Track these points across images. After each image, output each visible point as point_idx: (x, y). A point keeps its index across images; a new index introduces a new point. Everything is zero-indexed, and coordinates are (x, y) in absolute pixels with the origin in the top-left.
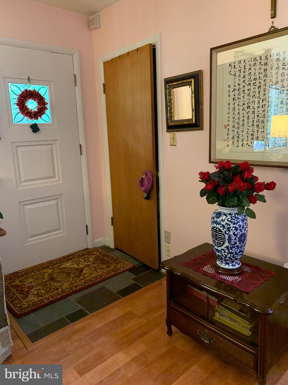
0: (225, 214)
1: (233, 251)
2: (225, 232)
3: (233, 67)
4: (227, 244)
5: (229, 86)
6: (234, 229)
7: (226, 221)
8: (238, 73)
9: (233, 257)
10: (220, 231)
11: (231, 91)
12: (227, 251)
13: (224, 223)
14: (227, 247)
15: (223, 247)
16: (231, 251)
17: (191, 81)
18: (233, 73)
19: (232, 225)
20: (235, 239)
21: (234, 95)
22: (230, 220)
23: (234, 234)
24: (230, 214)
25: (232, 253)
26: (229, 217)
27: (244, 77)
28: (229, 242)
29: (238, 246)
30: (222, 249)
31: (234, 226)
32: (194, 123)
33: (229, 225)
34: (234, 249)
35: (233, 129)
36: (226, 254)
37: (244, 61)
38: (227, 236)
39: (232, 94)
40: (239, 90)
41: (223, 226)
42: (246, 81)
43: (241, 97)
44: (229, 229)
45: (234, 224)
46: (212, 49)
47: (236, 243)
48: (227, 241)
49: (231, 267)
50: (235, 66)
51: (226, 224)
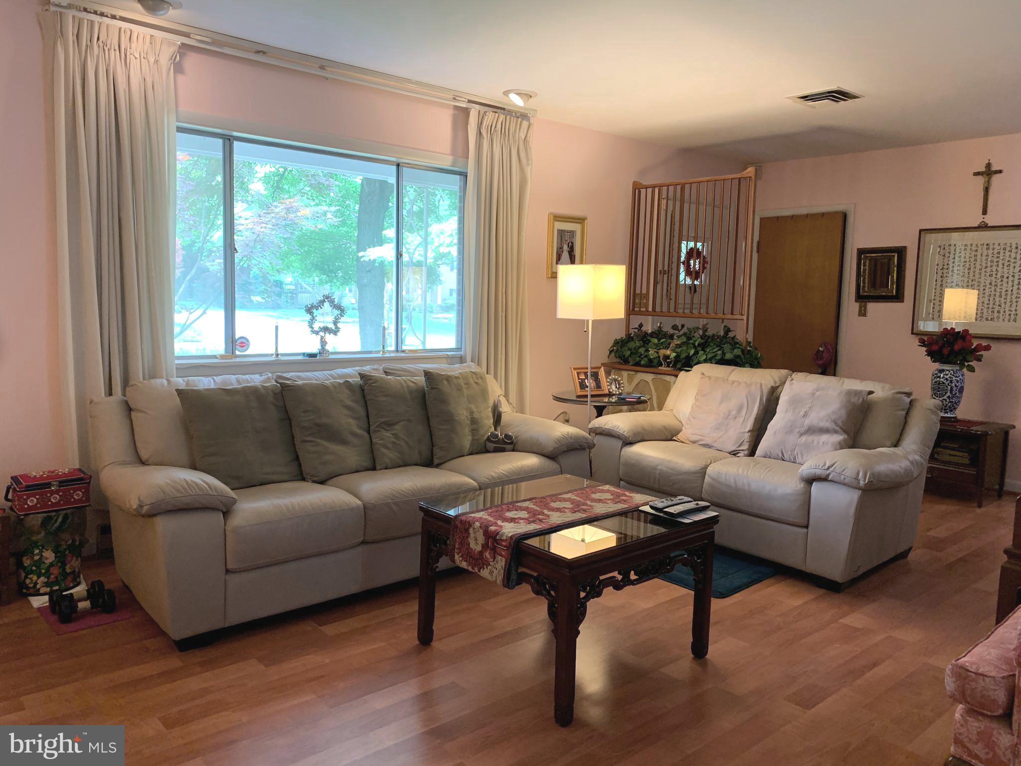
0: (948, 370)
1: (953, 401)
2: (948, 384)
3: (942, 248)
4: (949, 394)
5: (938, 265)
6: (956, 381)
7: (949, 375)
8: (947, 255)
9: (953, 406)
10: (944, 383)
11: (939, 270)
12: (948, 400)
13: (947, 377)
14: (949, 397)
15: (945, 397)
16: (951, 400)
17: (894, 256)
18: (942, 253)
19: (954, 378)
20: (956, 390)
21: (943, 273)
22: (952, 374)
23: (955, 385)
24: (952, 370)
25: (952, 402)
26: (952, 372)
27: (954, 258)
28: (951, 393)
29: (957, 396)
30: (944, 399)
31: (956, 379)
32: (895, 294)
33: (952, 378)
34: (954, 398)
35: (939, 303)
36: (947, 403)
37: (955, 245)
38: (949, 387)
39: (940, 272)
40: (947, 269)
41: (947, 379)
42: (956, 263)
43: (950, 275)
44: (951, 382)
45: (956, 377)
46: (921, 231)
47: (956, 394)
48: (949, 391)
49: (949, 415)
50: (944, 248)
51: (950, 377)
